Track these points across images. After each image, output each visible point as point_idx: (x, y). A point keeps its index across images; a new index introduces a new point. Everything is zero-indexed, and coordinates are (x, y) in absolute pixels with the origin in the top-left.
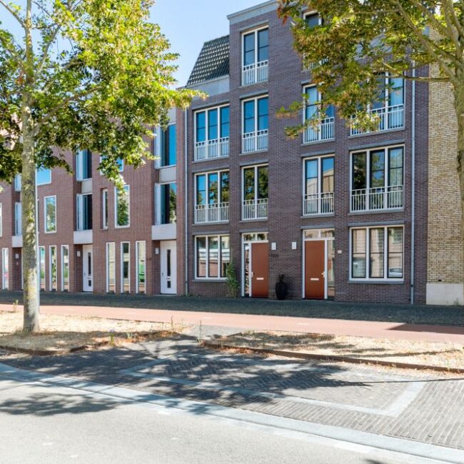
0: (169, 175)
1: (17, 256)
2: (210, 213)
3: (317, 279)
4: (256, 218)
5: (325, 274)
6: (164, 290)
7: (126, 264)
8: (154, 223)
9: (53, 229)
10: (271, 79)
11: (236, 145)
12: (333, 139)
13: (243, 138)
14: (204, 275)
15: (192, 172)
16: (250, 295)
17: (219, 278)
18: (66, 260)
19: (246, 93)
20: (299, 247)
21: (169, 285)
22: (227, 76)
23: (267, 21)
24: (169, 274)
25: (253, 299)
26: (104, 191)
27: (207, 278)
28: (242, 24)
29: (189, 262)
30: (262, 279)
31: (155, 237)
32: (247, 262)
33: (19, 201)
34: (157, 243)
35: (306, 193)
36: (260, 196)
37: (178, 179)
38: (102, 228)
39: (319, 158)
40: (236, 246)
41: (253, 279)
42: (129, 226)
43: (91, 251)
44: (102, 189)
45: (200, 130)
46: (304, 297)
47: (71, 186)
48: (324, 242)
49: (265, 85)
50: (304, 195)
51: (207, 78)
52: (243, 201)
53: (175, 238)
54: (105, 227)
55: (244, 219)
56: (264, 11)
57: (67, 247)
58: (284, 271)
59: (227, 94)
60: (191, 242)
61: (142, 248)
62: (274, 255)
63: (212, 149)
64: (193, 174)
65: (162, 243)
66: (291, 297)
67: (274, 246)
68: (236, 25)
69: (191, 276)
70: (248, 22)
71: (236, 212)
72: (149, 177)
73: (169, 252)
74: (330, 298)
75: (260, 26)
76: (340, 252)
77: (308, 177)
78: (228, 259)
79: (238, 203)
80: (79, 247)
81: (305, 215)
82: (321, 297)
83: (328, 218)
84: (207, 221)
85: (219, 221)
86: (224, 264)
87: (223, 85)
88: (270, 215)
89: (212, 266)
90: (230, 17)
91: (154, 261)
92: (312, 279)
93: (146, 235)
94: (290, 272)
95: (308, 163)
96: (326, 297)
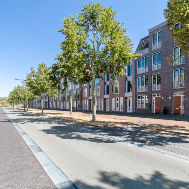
0: (130, 78)
1: (90, 102)
2: (142, 89)
3: (178, 108)
4: (157, 90)
5: (181, 107)
6: (128, 111)
7: (117, 103)
8: (125, 92)
9: (99, 95)
10: (162, 47)
11: (150, 68)
12: (184, 63)
13: (153, 66)
14: (140, 107)
15: (136, 77)
16: (155, 113)
17: (145, 108)
18: (102, 103)
19: (154, 52)
20: (172, 98)
21: (129, 110)
22: (148, 48)
23: (161, 29)
24: (129, 106)
25: (155, 114)
26: (112, 84)
27: (141, 108)
28: (153, 32)
29: (135, 103)
30: (159, 108)
31: (126, 96)
32: (153, 103)
33: (91, 88)
34: (126, 98)
35: (174, 81)
36: (158, 83)
37: (132, 80)
38: (111, 94)
39: (179, 70)
40: (150, 98)
41: (156, 108)
42: (118, 93)
43: (108, 100)
44: (111, 84)
45: (139, 65)
46: (173, 114)
47: (103, 83)
48: (180, 96)
49: (160, 49)
50: (173, 82)
51: (141, 49)
52: (152, 85)
53: (131, 96)
54: (112, 94)
55: (153, 90)
56: (160, 27)
57: (102, 99)
58: (166, 106)
59: (148, 53)
60: (136, 98)
61: (122, 99)
62: (163, 101)
63: (143, 70)
64: (137, 78)
65: (128, 98)
66: (168, 114)
67: (163, 98)
68: (151, 32)
69: (136, 107)
70: (155, 31)
71: (150, 88)
72: (124, 79)
73: (130, 100)
74: (183, 114)
75: (159, 31)
76: (187, 100)
77: (175, 76)
78: (147, 102)
79: (151, 86)
80: (105, 99)
81: (174, 88)
82: (179, 114)
83: (182, 89)
84: (141, 91)
85: (145, 91)
86: (146, 104)
87: (147, 51)
88: (161, 89)
89: (142, 104)
90: (149, 30)
91: (125, 103)
92: (176, 108)
93: (123, 96)
94: (168, 106)
95: (175, 72)
96: (181, 114)
